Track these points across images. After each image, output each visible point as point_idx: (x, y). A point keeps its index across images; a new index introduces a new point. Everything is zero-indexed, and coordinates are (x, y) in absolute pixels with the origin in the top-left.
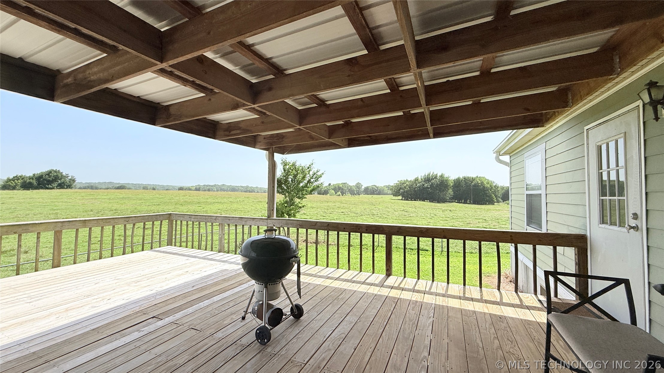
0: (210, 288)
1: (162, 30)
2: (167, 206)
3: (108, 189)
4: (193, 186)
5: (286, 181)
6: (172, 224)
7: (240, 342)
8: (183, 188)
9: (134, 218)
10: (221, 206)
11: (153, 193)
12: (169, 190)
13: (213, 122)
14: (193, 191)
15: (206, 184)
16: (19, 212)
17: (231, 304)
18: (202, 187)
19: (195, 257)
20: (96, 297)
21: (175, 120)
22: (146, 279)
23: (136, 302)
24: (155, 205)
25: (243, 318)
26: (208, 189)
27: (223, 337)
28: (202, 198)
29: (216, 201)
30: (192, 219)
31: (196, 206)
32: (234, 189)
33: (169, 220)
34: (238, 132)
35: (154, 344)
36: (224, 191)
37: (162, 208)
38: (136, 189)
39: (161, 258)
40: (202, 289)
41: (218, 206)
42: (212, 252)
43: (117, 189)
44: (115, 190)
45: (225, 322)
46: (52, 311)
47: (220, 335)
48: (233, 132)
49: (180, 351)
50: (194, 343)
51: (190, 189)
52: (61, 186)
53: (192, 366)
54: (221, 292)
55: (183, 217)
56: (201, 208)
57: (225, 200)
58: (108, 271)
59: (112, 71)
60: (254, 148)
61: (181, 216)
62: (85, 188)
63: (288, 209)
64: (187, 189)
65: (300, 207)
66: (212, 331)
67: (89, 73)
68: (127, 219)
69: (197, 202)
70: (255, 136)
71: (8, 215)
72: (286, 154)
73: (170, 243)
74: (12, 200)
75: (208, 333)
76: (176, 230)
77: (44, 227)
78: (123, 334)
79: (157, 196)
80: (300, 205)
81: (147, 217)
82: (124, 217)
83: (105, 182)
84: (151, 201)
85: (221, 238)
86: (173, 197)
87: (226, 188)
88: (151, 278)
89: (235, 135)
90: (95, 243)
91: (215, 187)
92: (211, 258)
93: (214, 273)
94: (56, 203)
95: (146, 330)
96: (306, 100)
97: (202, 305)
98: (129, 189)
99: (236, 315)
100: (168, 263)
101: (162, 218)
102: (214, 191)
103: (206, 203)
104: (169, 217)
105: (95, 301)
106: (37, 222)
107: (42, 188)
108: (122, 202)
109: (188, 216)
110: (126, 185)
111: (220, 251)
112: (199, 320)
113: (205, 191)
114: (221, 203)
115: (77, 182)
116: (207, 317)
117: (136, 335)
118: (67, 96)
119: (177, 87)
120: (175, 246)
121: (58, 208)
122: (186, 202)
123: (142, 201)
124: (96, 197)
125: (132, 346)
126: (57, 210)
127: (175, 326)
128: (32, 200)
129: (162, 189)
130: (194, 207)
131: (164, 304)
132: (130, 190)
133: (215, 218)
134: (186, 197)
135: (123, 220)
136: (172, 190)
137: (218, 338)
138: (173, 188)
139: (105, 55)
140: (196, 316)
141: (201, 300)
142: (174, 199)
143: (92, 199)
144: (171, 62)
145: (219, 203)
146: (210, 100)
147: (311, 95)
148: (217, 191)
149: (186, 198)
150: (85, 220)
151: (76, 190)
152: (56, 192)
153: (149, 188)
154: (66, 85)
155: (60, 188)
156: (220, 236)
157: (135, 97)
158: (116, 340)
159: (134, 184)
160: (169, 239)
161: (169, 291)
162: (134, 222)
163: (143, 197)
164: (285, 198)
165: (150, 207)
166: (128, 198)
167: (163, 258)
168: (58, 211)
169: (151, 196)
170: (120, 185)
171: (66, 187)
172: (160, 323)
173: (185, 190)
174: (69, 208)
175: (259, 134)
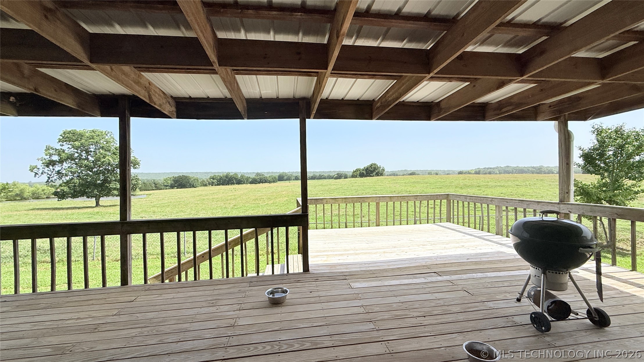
0: (485, 265)
1: (428, 49)
2: (448, 189)
3: (404, 175)
4: (473, 170)
5: (602, 155)
6: (450, 203)
7: (512, 319)
8: (462, 172)
9: (420, 197)
10: (504, 190)
11: (436, 177)
12: (450, 174)
13: (481, 105)
14: (472, 175)
15: (487, 167)
16: (359, 192)
17: (506, 284)
18: (481, 170)
19: (471, 235)
20: (399, 249)
21: (445, 112)
22: (430, 245)
23: (423, 259)
24: (437, 188)
25: (519, 300)
26: (489, 172)
27: (494, 308)
28: (482, 181)
29: (499, 184)
30: (468, 200)
31: (476, 189)
32: (521, 171)
33: (447, 200)
34: (510, 108)
35: (435, 290)
36: (509, 173)
37: (444, 190)
38: (423, 175)
39: (441, 231)
40: (476, 263)
41: (501, 189)
42: (489, 234)
43: (410, 175)
44: (408, 176)
45: (497, 297)
46: (378, 250)
47: (491, 304)
48: (504, 110)
49: (455, 303)
50: (466, 302)
51: (469, 173)
52: (378, 174)
53: (464, 317)
54: (496, 270)
55: (459, 197)
56: (481, 191)
57: (510, 183)
58: (405, 234)
59: (400, 91)
60: (536, 120)
61: (457, 196)
62: (390, 175)
63: (610, 194)
64: (466, 173)
65: (637, 193)
66: (484, 299)
67: (388, 97)
68: (416, 197)
69: (477, 185)
70: (534, 107)
71: (355, 193)
72: (591, 119)
73: (449, 220)
74: (356, 184)
75: (480, 299)
76: (453, 209)
77: (371, 199)
78: (415, 277)
79: (440, 180)
80: (636, 189)
81: (430, 196)
82: (414, 196)
83: (402, 170)
84: (435, 185)
85: (498, 220)
86: (453, 181)
87: (511, 170)
88: (434, 245)
89: (507, 112)
90: (398, 216)
91: (497, 170)
92: (487, 238)
93: (490, 252)
94: (376, 186)
95: (430, 279)
96: (611, 42)
97: (475, 275)
98: (418, 174)
99: (511, 294)
100: (447, 236)
101: (441, 197)
102: (496, 174)
103: (486, 187)
104: (447, 197)
105: (398, 251)
106: (368, 196)
107: (368, 176)
108: (413, 185)
109: (464, 197)
110: (415, 172)
111: (498, 233)
112: (472, 286)
113: (486, 174)
114: (504, 186)
115: (385, 171)
116: (479, 286)
117: (422, 280)
118: (379, 114)
119: (444, 84)
120: (453, 223)
121: (376, 189)
122: (465, 185)
123: (428, 185)
124: (397, 182)
125: (420, 286)
126: (376, 190)
127: (451, 284)
128: (364, 184)
129: (444, 173)
130: (473, 190)
131: (442, 266)
132: (419, 176)
133: (490, 199)
134: (466, 180)
135: (413, 198)
136: (452, 174)
137: (489, 307)
138: (454, 172)
139: (396, 81)
140: (469, 283)
141: (474, 271)
142: (454, 183)
143: (395, 183)
144: (435, 71)
145: (501, 186)
146: (474, 86)
147: (620, 34)
148: (500, 173)
149: (465, 182)
150: (391, 196)
151: (386, 177)
152: (375, 178)
153: (433, 173)
154: (378, 108)
155: (377, 176)
156: (497, 218)
157: (415, 102)
158: (411, 278)
159: (422, 171)
160: (448, 217)
161: (446, 258)
162: (421, 200)
163: (428, 181)
164: (602, 179)
165: (434, 189)
166: (418, 182)
167: (443, 231)
168: (377, 192)
169: (435, 181)
170: (412, 172)
171: (380, 175)
172: (440, 278)
173: (465, 173)
174: (382, 190)
175: (541, 103)
